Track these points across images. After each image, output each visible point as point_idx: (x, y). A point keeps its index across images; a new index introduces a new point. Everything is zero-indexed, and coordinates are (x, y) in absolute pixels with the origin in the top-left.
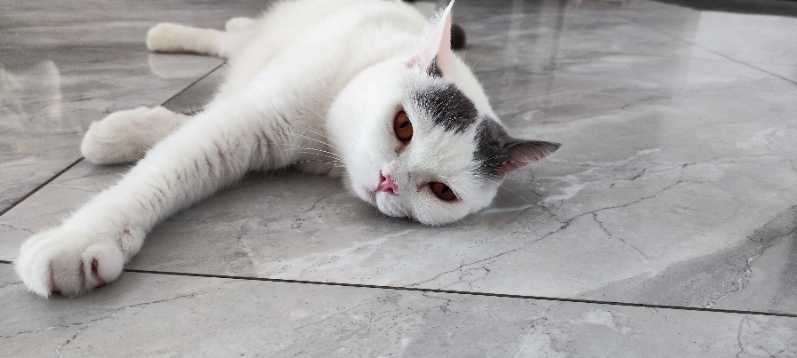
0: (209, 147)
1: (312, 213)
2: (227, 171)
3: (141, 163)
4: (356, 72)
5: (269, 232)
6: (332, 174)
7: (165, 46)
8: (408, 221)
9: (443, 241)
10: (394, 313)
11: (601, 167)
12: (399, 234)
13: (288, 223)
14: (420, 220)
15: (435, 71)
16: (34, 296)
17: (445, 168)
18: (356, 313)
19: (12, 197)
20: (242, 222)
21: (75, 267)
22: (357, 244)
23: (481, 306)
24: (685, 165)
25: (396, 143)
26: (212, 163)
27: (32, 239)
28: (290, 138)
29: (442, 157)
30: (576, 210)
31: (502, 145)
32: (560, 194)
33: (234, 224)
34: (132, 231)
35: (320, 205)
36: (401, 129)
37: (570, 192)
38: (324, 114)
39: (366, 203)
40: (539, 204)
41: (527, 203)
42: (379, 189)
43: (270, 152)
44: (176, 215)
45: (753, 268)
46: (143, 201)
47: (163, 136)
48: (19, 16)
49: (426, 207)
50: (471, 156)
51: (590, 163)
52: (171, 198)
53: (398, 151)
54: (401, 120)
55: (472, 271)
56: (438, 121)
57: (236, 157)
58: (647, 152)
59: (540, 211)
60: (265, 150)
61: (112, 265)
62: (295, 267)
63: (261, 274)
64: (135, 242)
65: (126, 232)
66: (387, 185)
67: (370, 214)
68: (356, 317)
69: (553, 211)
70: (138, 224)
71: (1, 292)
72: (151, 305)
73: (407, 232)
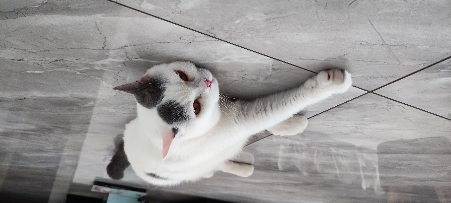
1: (236, 79)
5: (258, 75)
8: (199, 66)
10: (234, 33)
11: (74, 70)
13: (248, 78)
15: (175, 131)
16: (349, 72)
18: (248, 37)
19: (337, 109)
20: (265, 82)
22: (227, 62)
23: (197, 25)
24: (20, 60)
25: (201, 101)
29: (183, 92)
30: (112, 53)
32: (112, 62)
33: (269, 81)
34: (310, 87)
37: (106, 61)
41: (134, 61)
42: (211, 82)
45: (40, 2)
49: (191, 71)
51: (79, 73)
53: (200, 97)
55: (188, 39)
56: (182, 108)
58: (36, 72)
59: (131, 56)
62: (257, 60)
63: (272, 60)
64: (309, 83)
65: (312, 88)
66: (208, 83)
68: (249, 35)
69: (124, 55)
71: (358, 75)
72: (315, 59)
73: (202, 62)
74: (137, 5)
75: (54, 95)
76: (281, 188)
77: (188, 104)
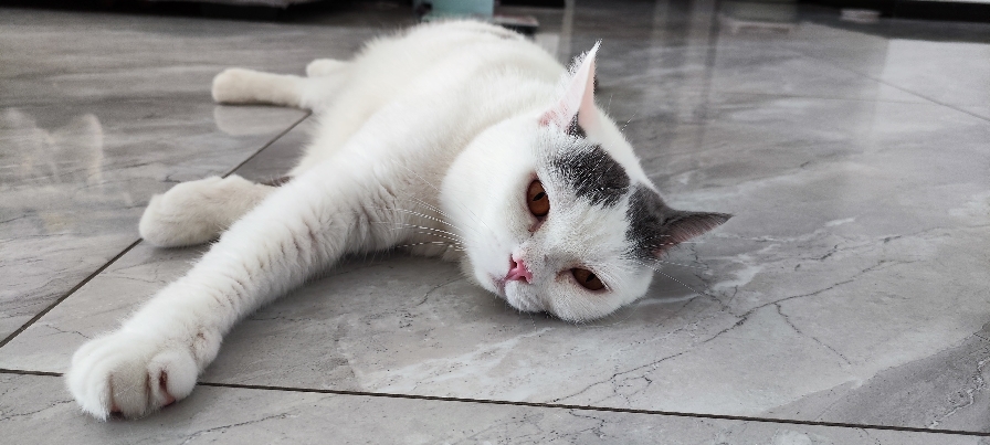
0: (298, 227)
1: (425, 307)
2: (319, 255)
3: (215, 247)
4: (477, 131)
5: (373, 333)
6: (446, 256)
7: (234, 96)
8: (545, 316)
9: (589, 343)
10: (534, 438)
11: (782, 243)
12: (534, 334)
13: (396, 320)
14: (560, 315)
15: (577, 130)
16: (88, 418)
17: (592, 251)
18: (487, 438)
19: (58, 290)
20: (338, 319)
21: (140, 382)
22: (483, 348)
23: (643, 428)
24: (887, 240)
25: (530, 220)
26: (301, 246)
27: (87, 346)
28: (395, 214)
29: (587, 237)
30: (754, 300)
31: (661, 221)
32: (733, 278)
33: (330, 322)
34: (206, 334)
35: (434, 295)
36: (535, 202)
37: (746, 276)
38: (438, 183)
39: (492, 294)
40: (707, 292)
41: (692, 292)
42: (509, 277)
43: (371, 231)
44: (257, 311)
45: (984, 374)
46: (220, 296)
47: (239, 214)
48: (58, 61)
49: (567, 299)
50: (623, 235)
51: (766, 237)
52: (253, 291)
53: (532, 230)
54: (535, 191)
55: (630, 382)
56: (580, 193)
57: (330, 239)
58: (838, 223)
59: (709, 301)
60: (364, 228)
61: (184, 378)
62: (407, 378)
63: (365, 387)
64: (210, 347)
65: (200, 335)
66: (519, 273)
67: (496, 306)
68: (487, 443)
69: (726, 302)
70: (213, 325)
71: (49, 413)
72: (233, 429)
73: (544, 331)
74: (819, 437)
75: (762, 184)
76: (96, 60)
77: (568, 205)
